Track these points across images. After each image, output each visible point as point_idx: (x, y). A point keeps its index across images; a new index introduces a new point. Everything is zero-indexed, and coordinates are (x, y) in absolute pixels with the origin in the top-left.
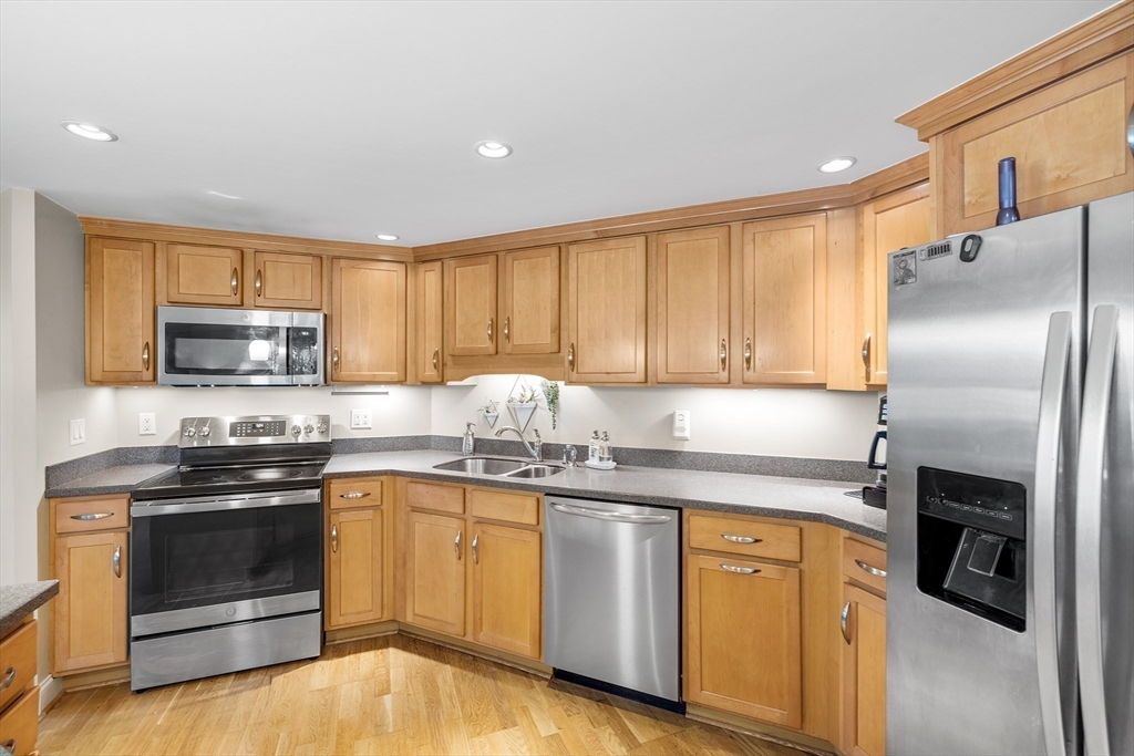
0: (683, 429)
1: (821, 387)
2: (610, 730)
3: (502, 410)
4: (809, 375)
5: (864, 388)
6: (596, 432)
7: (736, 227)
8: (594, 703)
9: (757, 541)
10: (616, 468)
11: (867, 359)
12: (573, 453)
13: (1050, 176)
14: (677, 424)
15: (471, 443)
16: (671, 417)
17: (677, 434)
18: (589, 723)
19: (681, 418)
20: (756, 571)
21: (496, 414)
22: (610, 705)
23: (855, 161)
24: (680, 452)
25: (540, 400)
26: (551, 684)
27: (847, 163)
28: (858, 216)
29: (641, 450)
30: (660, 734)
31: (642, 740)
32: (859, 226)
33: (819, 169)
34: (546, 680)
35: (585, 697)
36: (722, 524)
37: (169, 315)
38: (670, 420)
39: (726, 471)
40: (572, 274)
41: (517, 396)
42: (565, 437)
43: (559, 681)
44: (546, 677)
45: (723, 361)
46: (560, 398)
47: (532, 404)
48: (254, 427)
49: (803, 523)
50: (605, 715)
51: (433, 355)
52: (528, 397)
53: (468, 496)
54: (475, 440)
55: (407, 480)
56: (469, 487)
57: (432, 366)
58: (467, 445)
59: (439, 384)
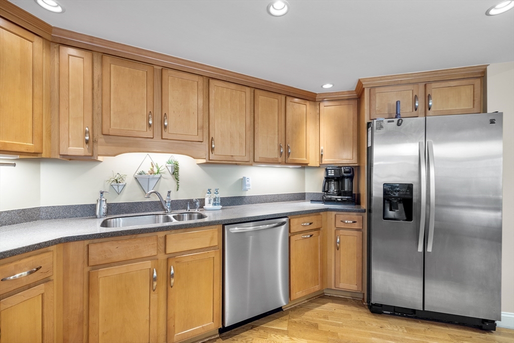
0: (249, 185)
2: (272, 335)
3: (129, 180)
4: (305, 160)
5: (318, 165)
6: (209, 190)
8: (250, 330)
9: (310, 224)
10: (222, 209)
11: (322, 155)
12: (197, 203)
14: (246, 183)
15: (104, 205)
18: (262, 339)
19: (248, 180)
20: (311, 236)
21: (124, 183)
22: (258, 326)
23: (333, 85)
24: (245, 197)
25: (164, 173)
26: (223, 338)
27: (331, 86)
29: (227, 198)
30: (286, 322)
31: (285, 329)
32: (317, 109)
33: (322, 87)
34: (218, 338)
35: (244, 331)
38: (242, 181)
39: (263, 203)
41: (147, 170)
42: (181, 195)
43: (224, 334)
44: (217, 336)
46: (180, 170)
47: (158, 176)
49: (322, 213)
50: (262, 331)
51: (81, 133)
52: (156, 170)
53: (162, 241)
54: (108, 205)
55: (87, 242)
56: (161, 234)
57: (82, 142)
58: (101, 209)
59: (90, 159)
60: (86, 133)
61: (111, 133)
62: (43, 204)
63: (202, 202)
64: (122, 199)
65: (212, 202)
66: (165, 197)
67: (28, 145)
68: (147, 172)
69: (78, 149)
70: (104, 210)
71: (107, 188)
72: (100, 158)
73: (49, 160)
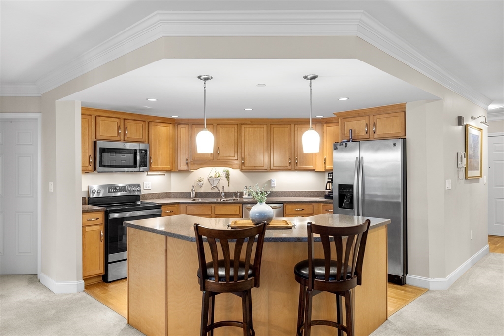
0: (274, 184)
1: (314, 171)
3: (205, 181)
4: (311, 167)
5: (324, 170)
6: (246, 187)
7: (293, 126)
9: (302, 210)
11: (325, 163)
12: (238, 194)
13: (357, 132)
14: (272, 183)
15: (194, 193)
16: (270, 181)
17: (272, 186)
19: (273, 181)
21: (203, 182)
24: (272, 192)
25: (222, 177)
28: (323, 126)
32: (323, 129)
36: (294, 206)
37: (100, 145)
39: (286, 197)
40: (243, 134)
41: (213, 175)
42: (231, 189)
45: (290, 163)
46: (230, 175)
47: (219, 178)
48: (116, 189)
49: (313, 204)
51: (185, 160)
52: (217, 175)
53: (213, 208)
54: (196, 193)
55: (186, 205)
56: (213, 205)
57: (185, 164)
58: (193, 194)
59: (187, 171)
60: (187, 160)
61: (196, 159)
62: (173, 191)
63: (241, 194)
64: (202, 190)
65: (247, 194)
66: (221, 190)
67: (168, 167)
68: (213, 176)
69: (184, 167)
70: (194, 195)
71: (196, 185)
72: (192, 171)
73: (175, 172)
